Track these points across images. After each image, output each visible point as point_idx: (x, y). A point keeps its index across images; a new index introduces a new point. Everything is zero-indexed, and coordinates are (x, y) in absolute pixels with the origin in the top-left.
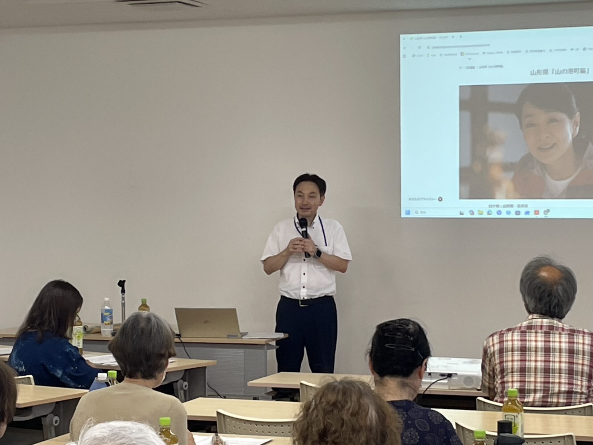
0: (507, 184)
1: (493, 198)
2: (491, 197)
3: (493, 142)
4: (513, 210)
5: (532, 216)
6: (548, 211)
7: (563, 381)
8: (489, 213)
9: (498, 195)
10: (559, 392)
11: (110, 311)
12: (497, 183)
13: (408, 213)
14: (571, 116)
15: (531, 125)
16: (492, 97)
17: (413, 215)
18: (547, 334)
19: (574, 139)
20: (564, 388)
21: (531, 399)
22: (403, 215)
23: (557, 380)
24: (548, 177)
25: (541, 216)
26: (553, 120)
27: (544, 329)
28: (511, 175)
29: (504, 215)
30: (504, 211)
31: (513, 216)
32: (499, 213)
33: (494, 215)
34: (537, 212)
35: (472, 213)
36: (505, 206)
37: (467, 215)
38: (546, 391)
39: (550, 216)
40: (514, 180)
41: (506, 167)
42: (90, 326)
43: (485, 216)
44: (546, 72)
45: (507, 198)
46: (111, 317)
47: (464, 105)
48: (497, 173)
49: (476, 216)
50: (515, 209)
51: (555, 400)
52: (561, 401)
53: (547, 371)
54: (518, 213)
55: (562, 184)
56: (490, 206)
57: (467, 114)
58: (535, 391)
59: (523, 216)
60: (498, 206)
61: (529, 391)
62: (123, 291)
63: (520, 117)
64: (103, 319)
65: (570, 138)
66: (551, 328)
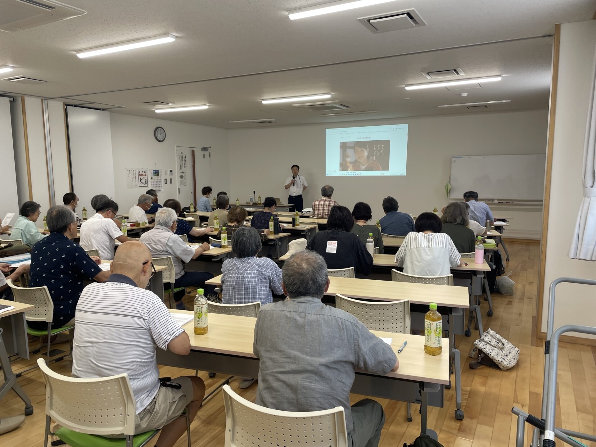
0: (351, 167)
1: (347, 171)
2: (347, 170)
3: (348, 157)
4: (352, 174)
5: (357, 175)
6: (360, 174)
7: (327, 212)
8: (347, 174)
9: (349, 170)
10: (326, 214)
11: (252, 199)
12: (348, 167)
13: (327, 175)
14: (366, 150)
15: (356, 152)
16: (348, 145)
17: (328, 175)
18: (324, 201)
19: (367, 155)
20: (327, 213)
21: (319, 216)
22: (326, 175)
23: (325, 212)
24: (361, 166)
25: (359, 175)
26: (362, 151)
27: (324, 200)
28: (352, 165)
29: (350, 175)
30: (350, 174)
31: (352, 175)
32: (349, 174)
33: (348, 175)
34: (358, 174)
35: (342, 174)
36: (350, 173)
37: (341, 175)
38: (323, 214)
39: (361, 175)
40: (353, 166)
41: (351, 163)
42: (248, 202)
43: (346, 175)
44: (361, 138)
45: (351, 171)
46: (252, 200)
47: (341, 147)
48: (349, 164)
49: (343, 175)
50: (353, 173)
51: (325, 216)
52: (326, 216)
53: (323, 210)
54: (353, 174)
55: (364, 167)
56: (347, 173)
57: (342, 149)
58: (321, 214)
59: (354, 175)
60: (349, 173)
61: (319, 214)
62: (255, 194)
63: (354, 150)
64: (250, 200)
65: (366, 155)
66: (326, 200)
